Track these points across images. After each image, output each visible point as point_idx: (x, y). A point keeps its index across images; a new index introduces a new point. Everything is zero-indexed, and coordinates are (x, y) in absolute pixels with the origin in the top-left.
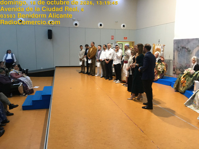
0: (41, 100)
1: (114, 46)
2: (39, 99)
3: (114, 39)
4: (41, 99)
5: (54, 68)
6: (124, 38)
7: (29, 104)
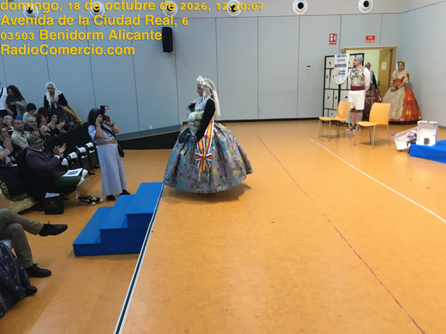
0: (125, 229)
1: (337, 63)
2: (119, 227)
3: (338, 42)
4: (126, 227)
5: (179, 126)
6: (367, 38)
7: (94, 238)
